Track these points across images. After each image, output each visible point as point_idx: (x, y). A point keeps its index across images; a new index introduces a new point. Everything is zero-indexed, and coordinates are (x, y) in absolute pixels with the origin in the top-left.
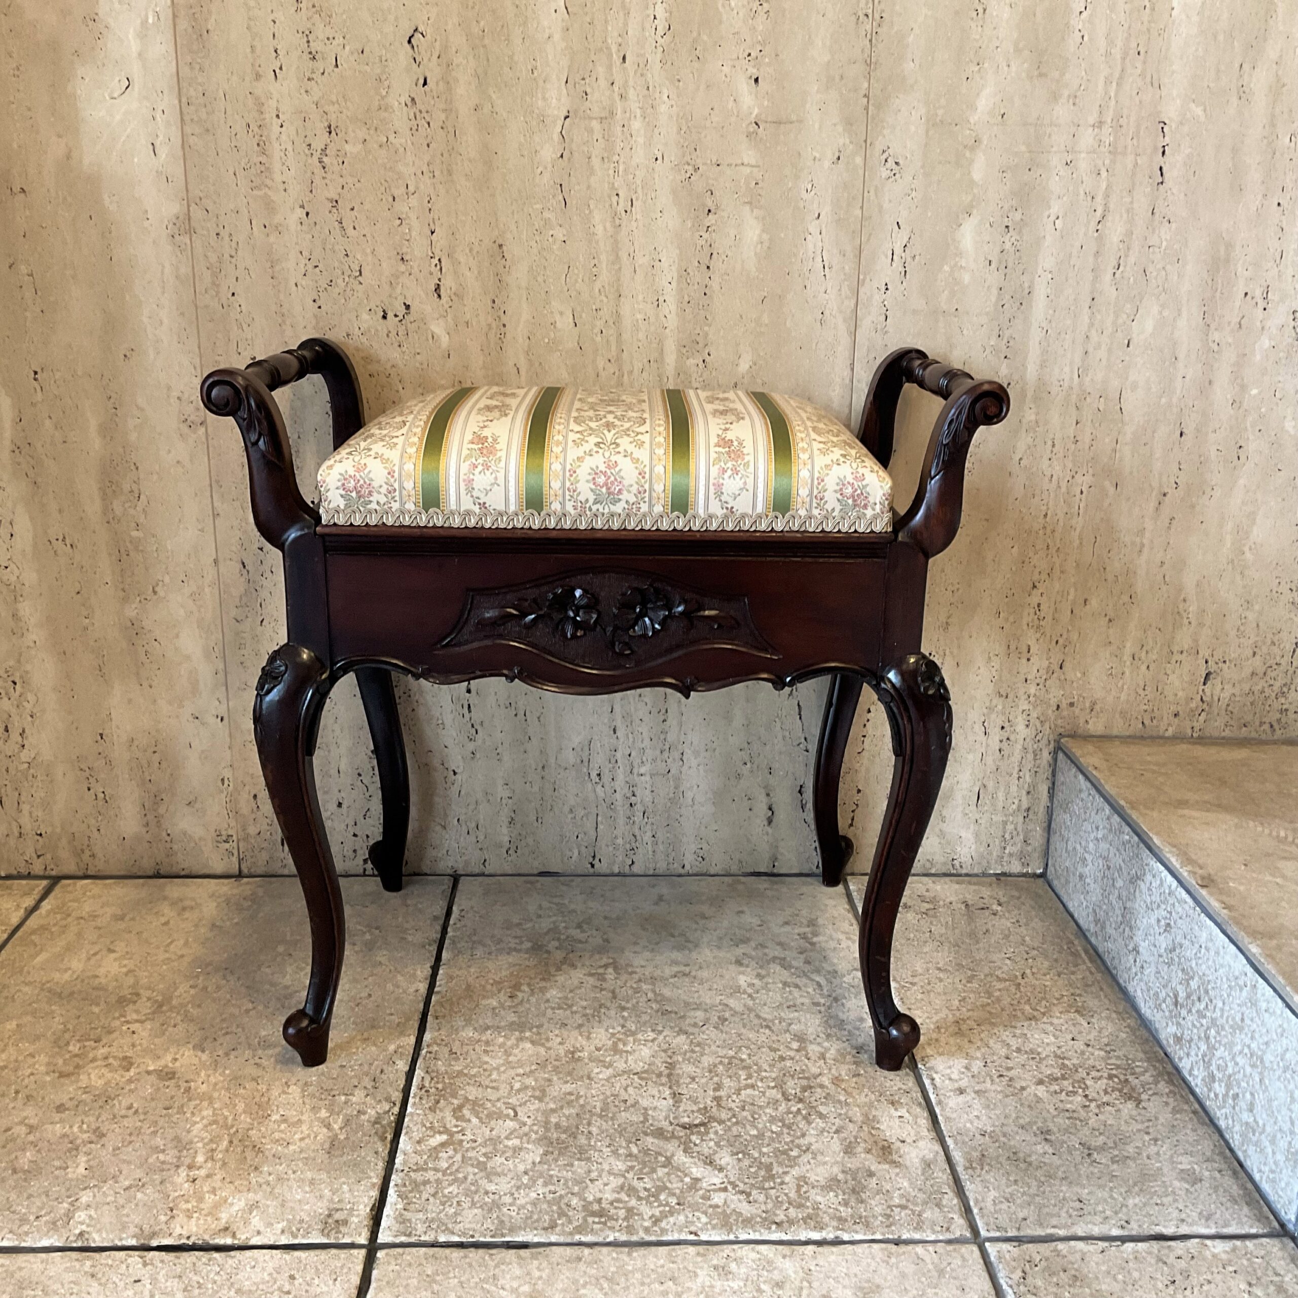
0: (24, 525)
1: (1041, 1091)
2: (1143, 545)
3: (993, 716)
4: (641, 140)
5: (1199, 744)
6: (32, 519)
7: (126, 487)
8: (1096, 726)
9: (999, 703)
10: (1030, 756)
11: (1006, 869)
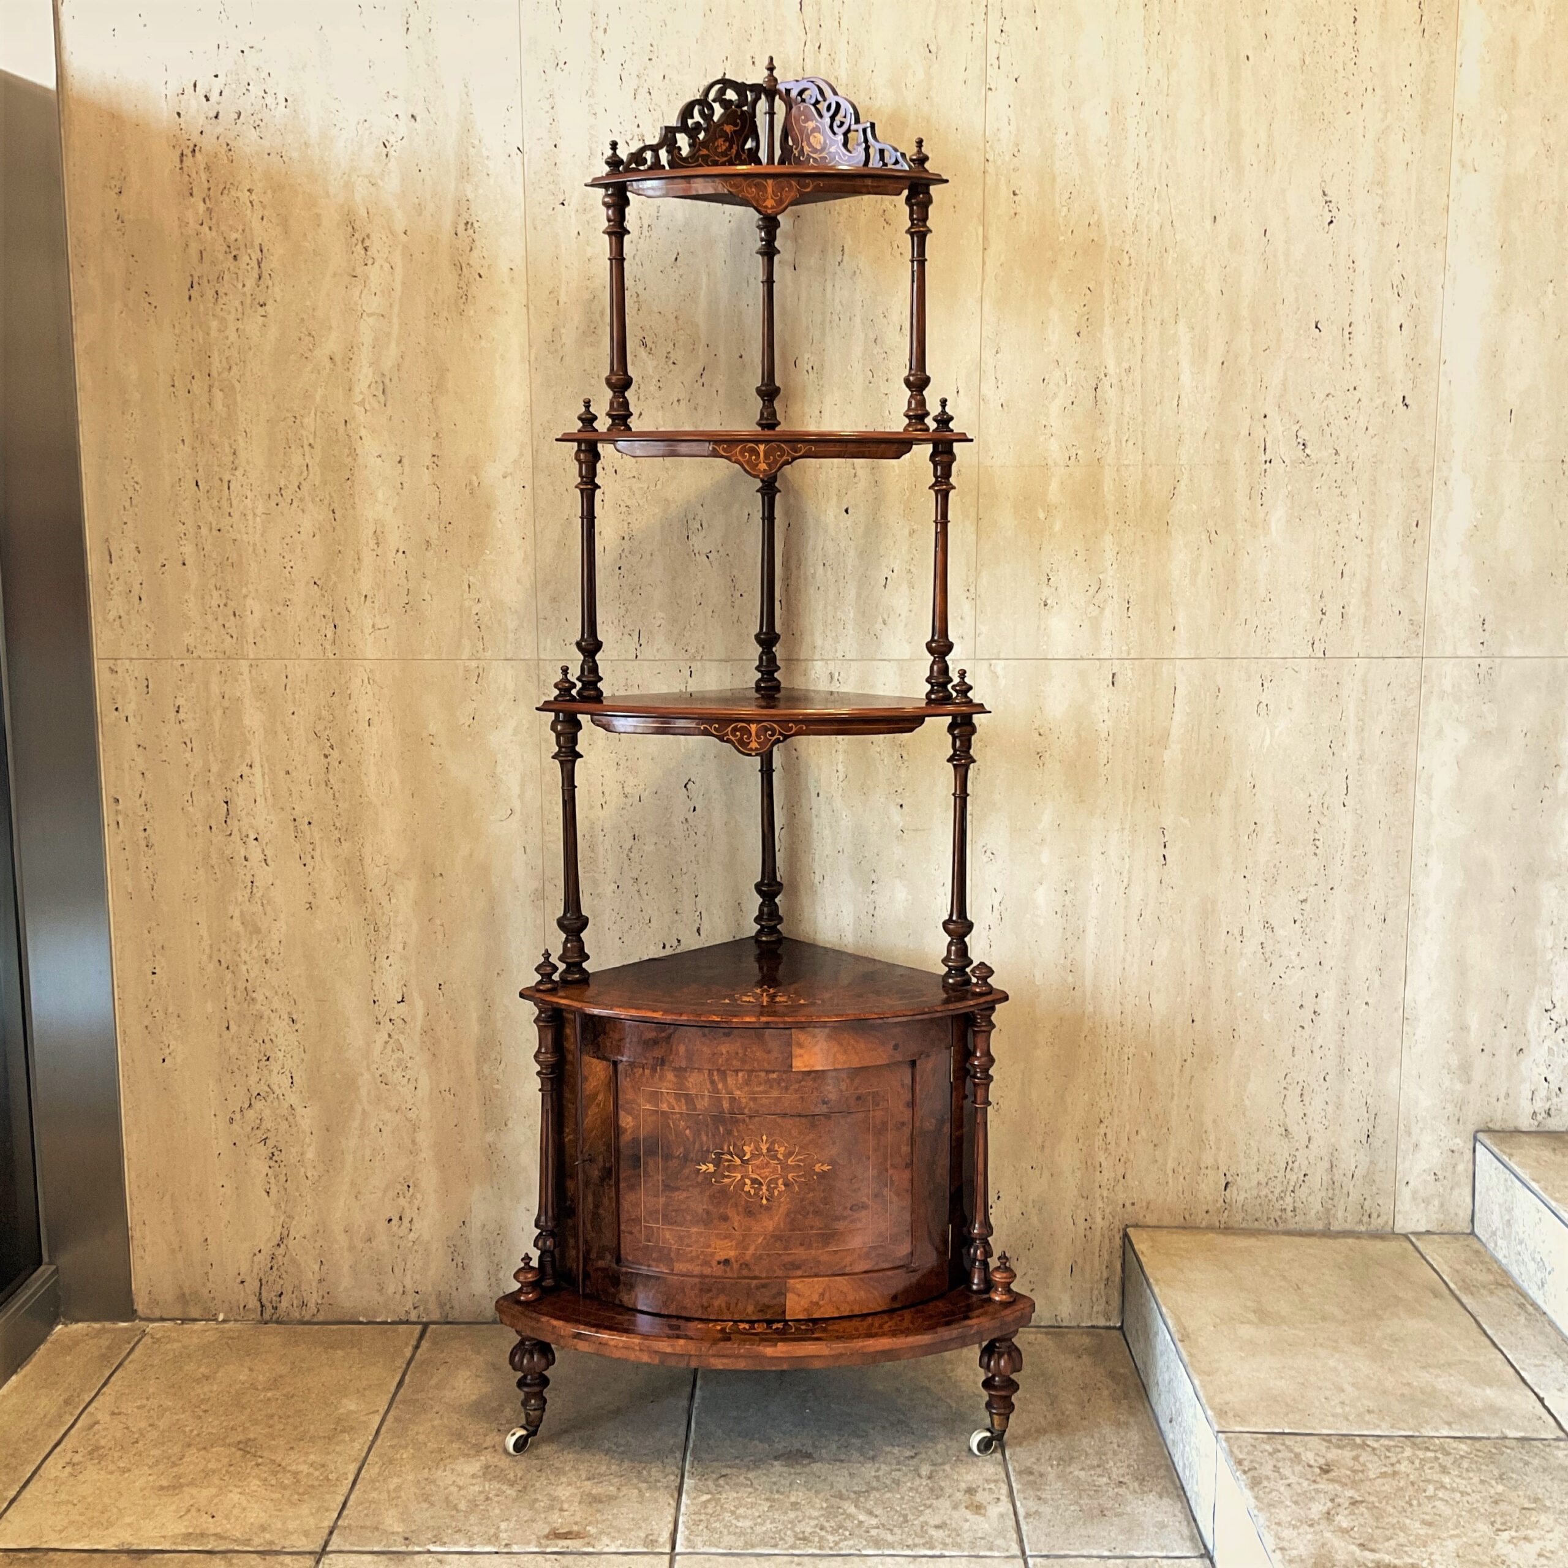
0: (424, 1082)
1: (1082, 1474)
2: (1173, 1095)
3: (1079, 1211)
4: (829, 841)
5: (1221, 1233)
6: (430, 1077)
7: (493, 1057)
8: (1151, 1220)
9: (1082, 1203)
10: (1107, 1241)
11: (1094, 1323)
